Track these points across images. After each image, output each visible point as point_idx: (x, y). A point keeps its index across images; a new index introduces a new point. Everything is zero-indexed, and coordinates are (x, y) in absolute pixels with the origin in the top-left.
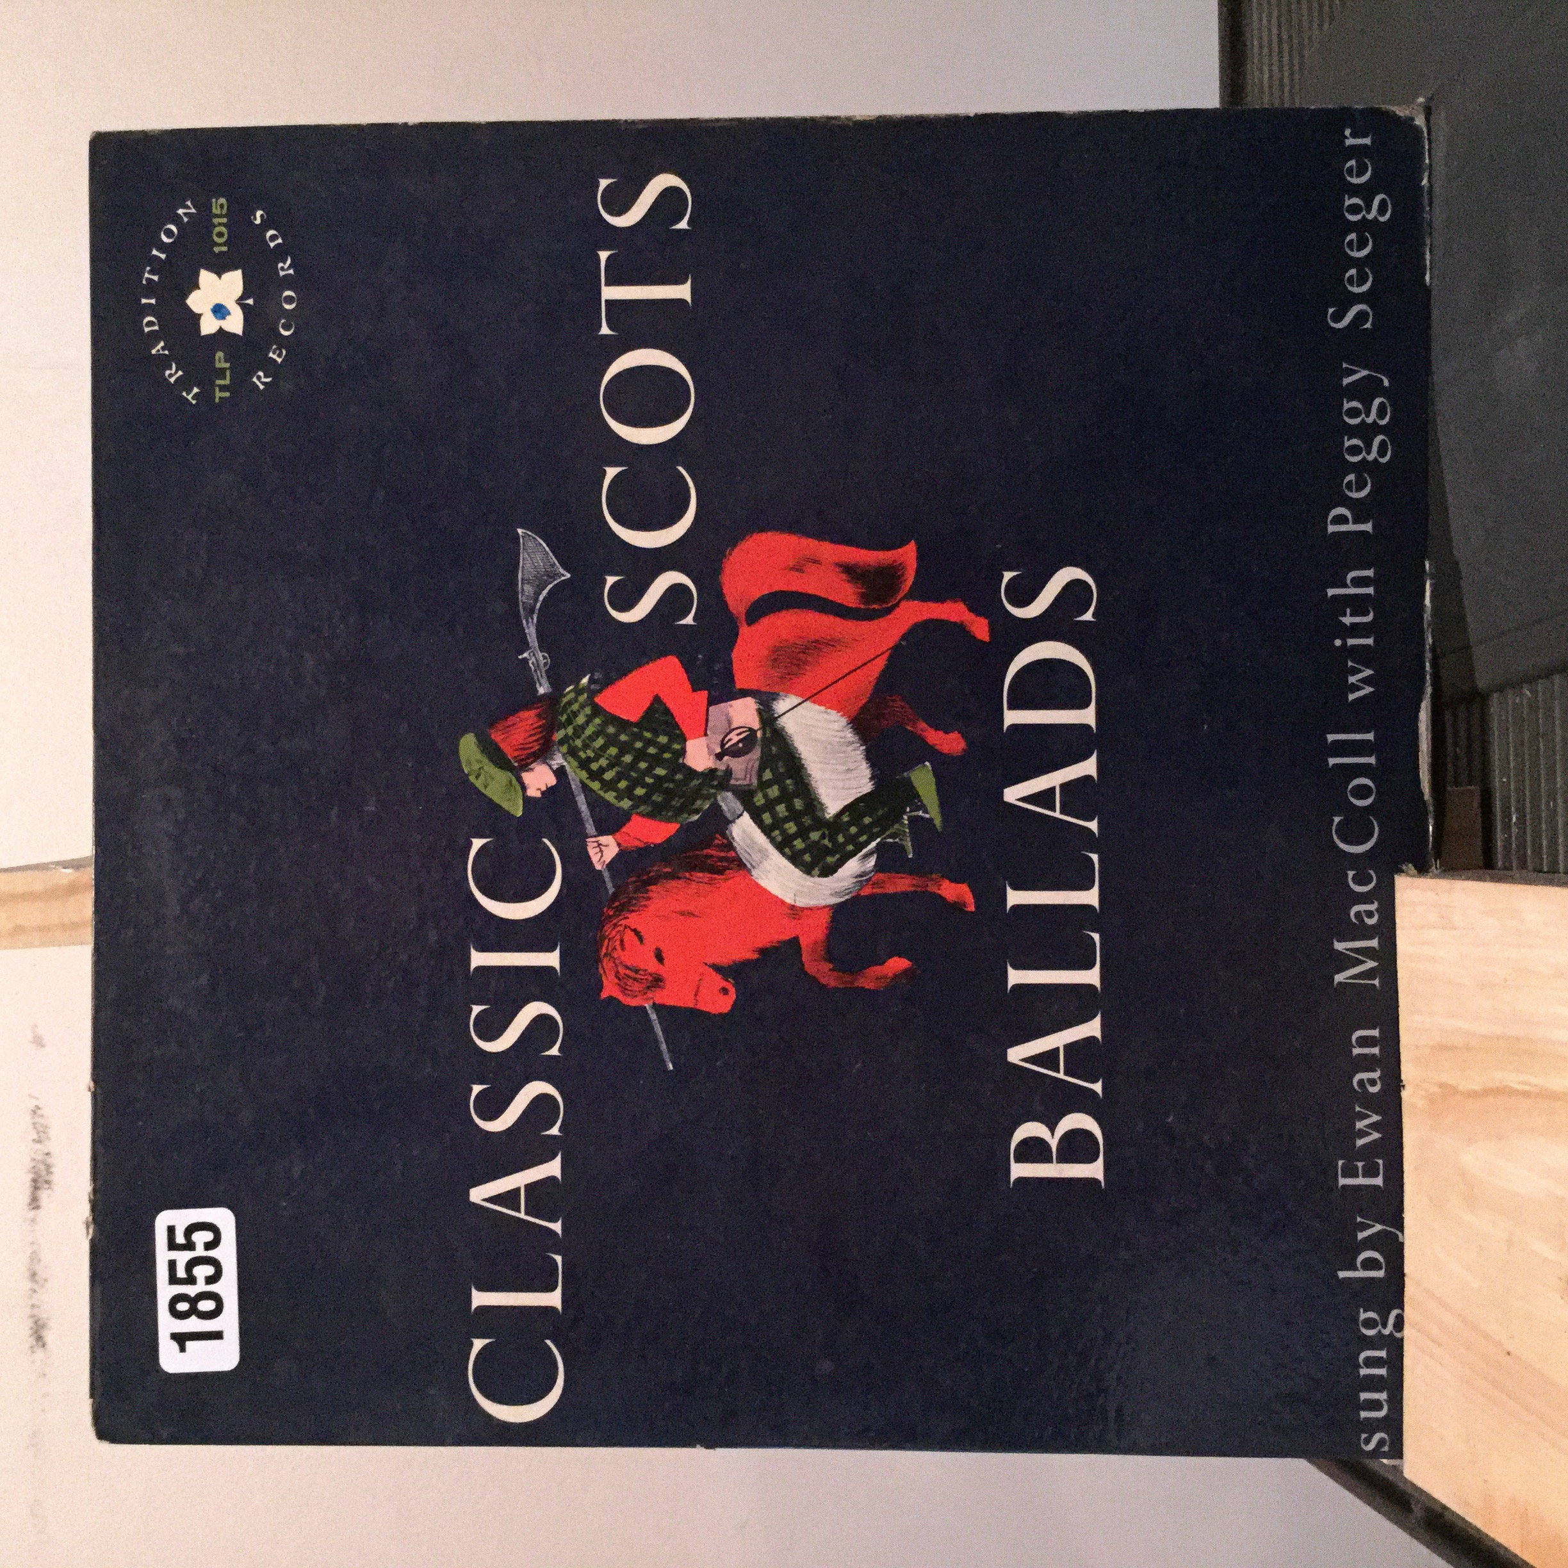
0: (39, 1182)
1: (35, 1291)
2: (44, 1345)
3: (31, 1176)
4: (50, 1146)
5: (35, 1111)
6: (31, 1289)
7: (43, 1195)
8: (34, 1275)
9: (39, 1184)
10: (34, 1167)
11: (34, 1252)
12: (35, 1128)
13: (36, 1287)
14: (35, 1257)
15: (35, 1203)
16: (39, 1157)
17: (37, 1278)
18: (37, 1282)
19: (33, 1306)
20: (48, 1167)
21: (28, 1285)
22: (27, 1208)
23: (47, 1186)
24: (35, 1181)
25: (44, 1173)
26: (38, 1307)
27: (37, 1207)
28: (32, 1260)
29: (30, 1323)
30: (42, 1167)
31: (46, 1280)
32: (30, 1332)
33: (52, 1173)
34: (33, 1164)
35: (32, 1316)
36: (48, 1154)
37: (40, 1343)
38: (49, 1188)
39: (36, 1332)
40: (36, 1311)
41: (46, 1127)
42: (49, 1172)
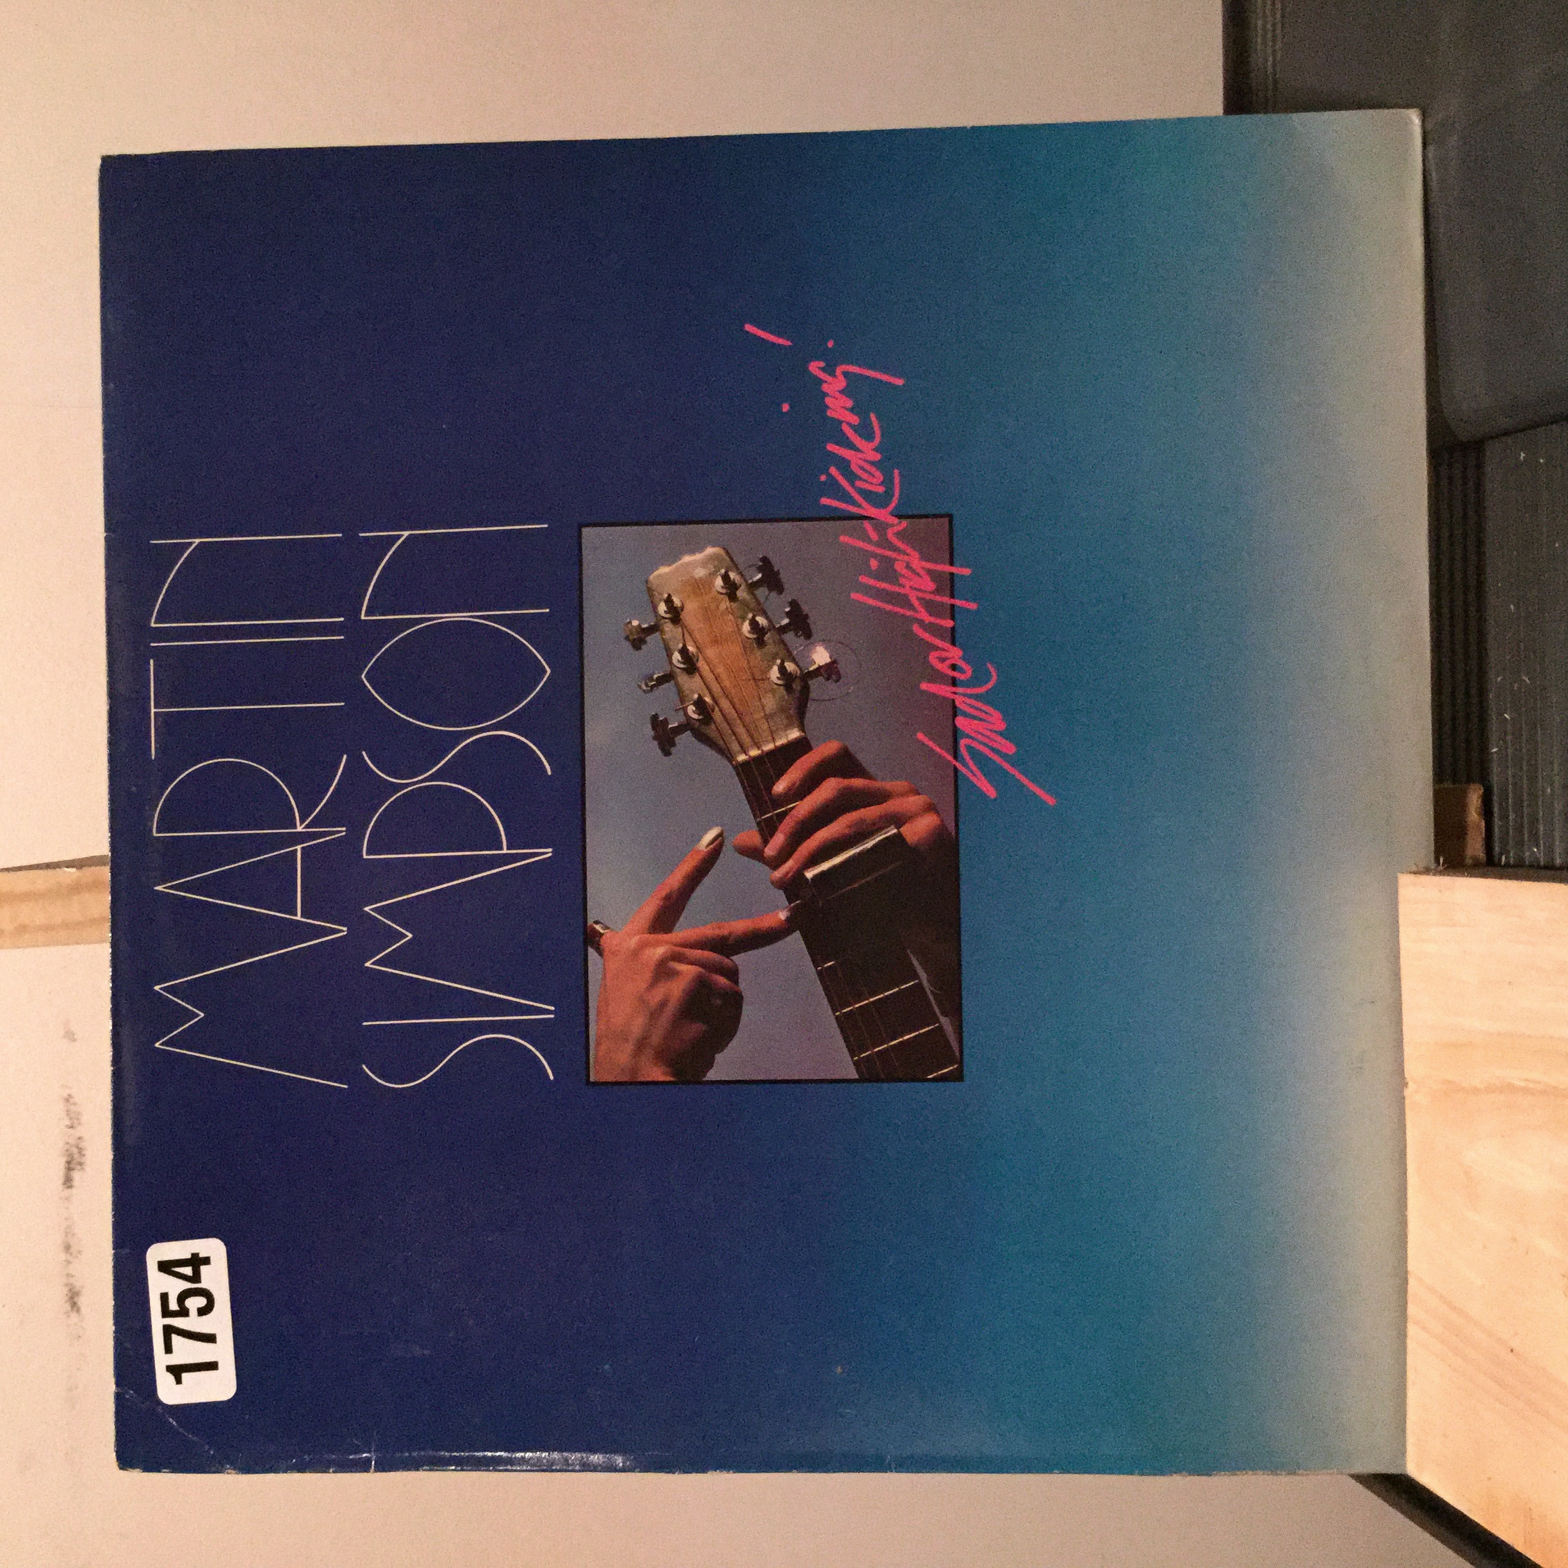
0: (72, 1164)
1: (69, 1262)
2: (78, 1311)
3: (64, 1159)
4: (80, 1131)
5: (68, 1099)
6: (65, 1261)
7: (76, 1175)
8: (68, 1248)
9: (72, 1166)
10: (67, 1150)
11: (68, 1227)
12: (68, 1115)
13: (71, 1259)
14: (68, 1232)
15: (68, 1182)
16: (72, 1141)
17: (71, 1251)
18: (71, 1254)
19: (68, 1275)
20: (80, 1150)
21: (63, 1256)
22: (61, 1187)
23: (79, 1167)
24: (69, 1163)
25: (76, 1156)
26: (73, 1276)
27: (71, 1187)
28: (66, 1234)
29: (65, 1290)
30: (75, 1150)
31: (79, 1252)
32: (66, 1298)
33: (84, 1155)
34: (67, 1147)
35: (67, 1285)
36: (80, 1138)
37: (75, 1309)
38: (82, 1169)
39: (72, 1298)
40: (72, 1280)
41: (79, 1113)
42: (82, 1155)
